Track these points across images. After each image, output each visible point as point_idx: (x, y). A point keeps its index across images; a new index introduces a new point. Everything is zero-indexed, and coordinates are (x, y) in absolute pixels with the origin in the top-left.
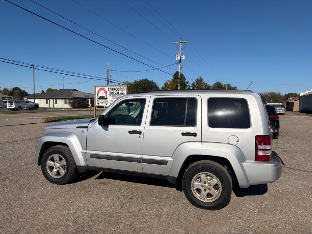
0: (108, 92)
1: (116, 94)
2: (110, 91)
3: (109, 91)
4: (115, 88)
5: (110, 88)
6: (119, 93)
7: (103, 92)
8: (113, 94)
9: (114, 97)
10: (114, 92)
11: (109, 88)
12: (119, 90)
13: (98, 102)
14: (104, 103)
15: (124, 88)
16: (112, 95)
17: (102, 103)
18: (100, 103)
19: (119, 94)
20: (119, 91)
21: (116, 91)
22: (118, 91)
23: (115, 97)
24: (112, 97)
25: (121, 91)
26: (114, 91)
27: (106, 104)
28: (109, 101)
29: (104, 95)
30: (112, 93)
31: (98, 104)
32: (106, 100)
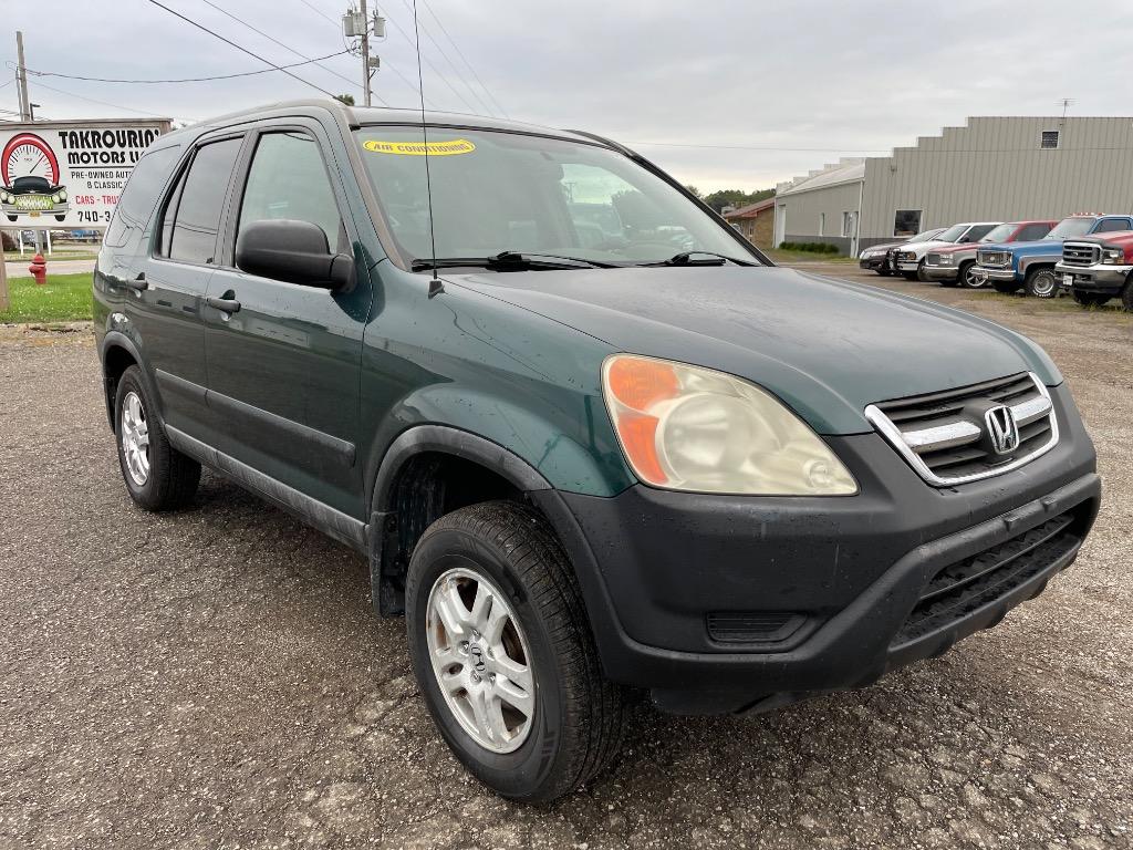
0: (62, 155)
1: (110, 163)
2: (73, 151)
3: (69, 150)
4: (102, 132)
5: (73, 134)
6: (127, 156)
7: (35, 154)
8: (92, 163)
9: (101, 180)
10: (95, 154)
11: (63, 135)
12: (122, 145)
13: (13, 209)
14: (47, 212)
15: (148, 132)
16: (86, 171)
17: (35, 212)
18: (24, 211)
19: (128, 162)
20: (127, 149)
21: (105, 149)
22: (116, 148)
23: (106, 180)
24: (87, 179)
25: (134, 149)
26: (97, 150)
27: (60, 218)
28: (71, 200)
29: (43, 171)
30: (85, 158)
31: (13, 218)
32: (56, 198)
